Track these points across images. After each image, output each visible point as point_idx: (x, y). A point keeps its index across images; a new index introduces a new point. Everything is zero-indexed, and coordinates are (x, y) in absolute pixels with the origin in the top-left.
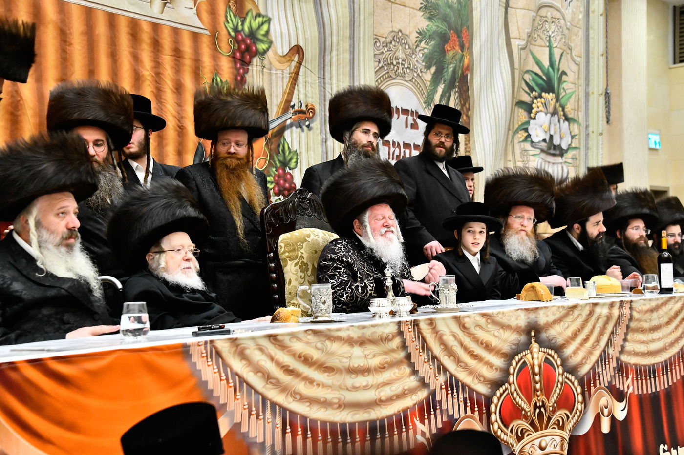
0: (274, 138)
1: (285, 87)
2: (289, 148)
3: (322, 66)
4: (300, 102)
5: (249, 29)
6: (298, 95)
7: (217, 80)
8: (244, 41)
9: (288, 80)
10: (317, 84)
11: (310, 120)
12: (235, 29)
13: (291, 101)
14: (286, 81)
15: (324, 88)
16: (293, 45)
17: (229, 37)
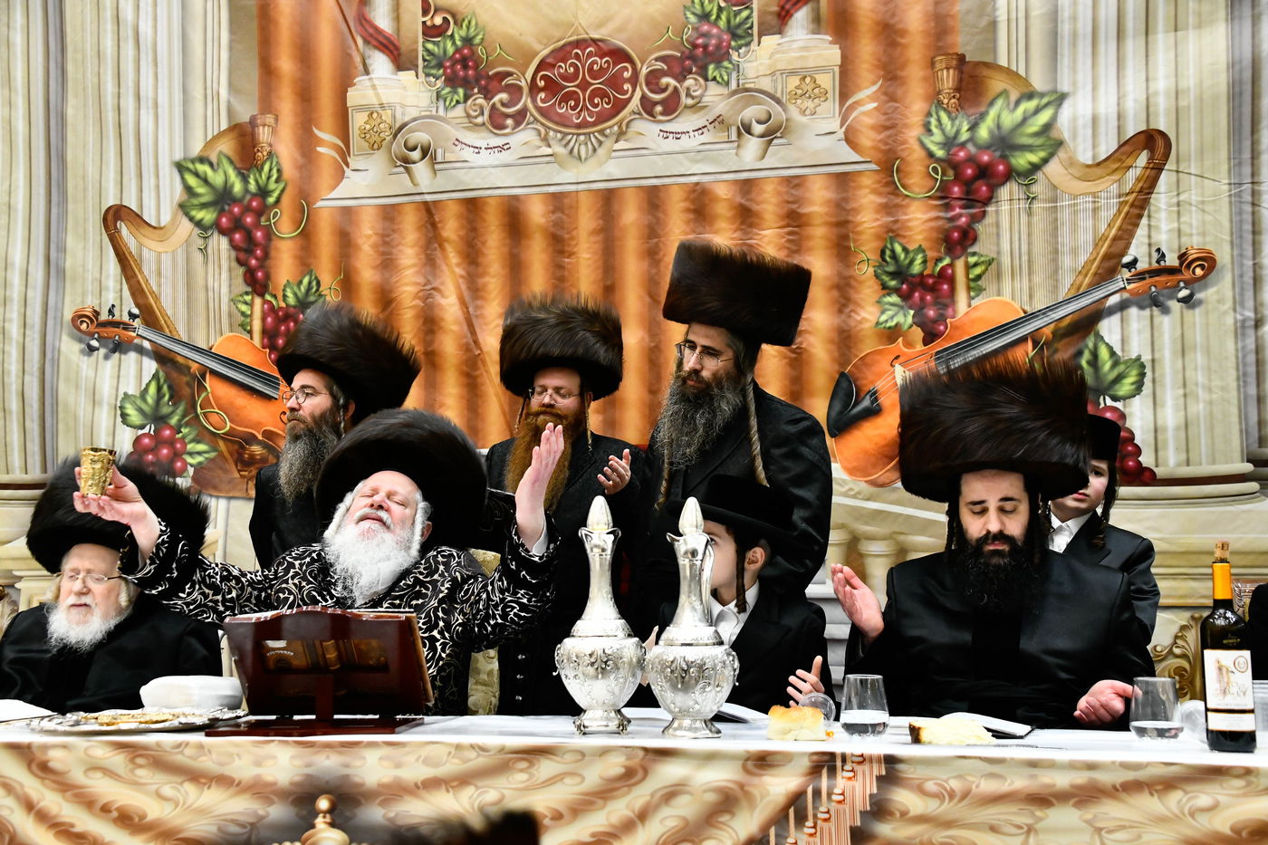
0: (1060, 340)
1: (1103, 227)
2: (1113, 353)
3: (1247, 155)
4: (1158, 250)
5: (991, 132)
6: (1149, 237)
7: (893, 251)
8: (971, 160)
9: (1114, 211)
10: (1227, 199)
11: (1196, 285)
12: (949, 143)
13: (1123, 254)
14: (1107, 214)
15: (1253, 204)
16: (1131, 133)
17: (927, 161)
